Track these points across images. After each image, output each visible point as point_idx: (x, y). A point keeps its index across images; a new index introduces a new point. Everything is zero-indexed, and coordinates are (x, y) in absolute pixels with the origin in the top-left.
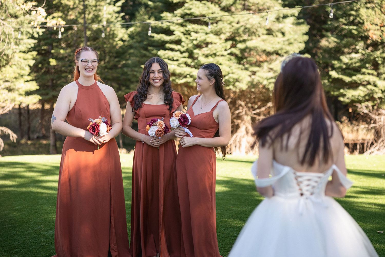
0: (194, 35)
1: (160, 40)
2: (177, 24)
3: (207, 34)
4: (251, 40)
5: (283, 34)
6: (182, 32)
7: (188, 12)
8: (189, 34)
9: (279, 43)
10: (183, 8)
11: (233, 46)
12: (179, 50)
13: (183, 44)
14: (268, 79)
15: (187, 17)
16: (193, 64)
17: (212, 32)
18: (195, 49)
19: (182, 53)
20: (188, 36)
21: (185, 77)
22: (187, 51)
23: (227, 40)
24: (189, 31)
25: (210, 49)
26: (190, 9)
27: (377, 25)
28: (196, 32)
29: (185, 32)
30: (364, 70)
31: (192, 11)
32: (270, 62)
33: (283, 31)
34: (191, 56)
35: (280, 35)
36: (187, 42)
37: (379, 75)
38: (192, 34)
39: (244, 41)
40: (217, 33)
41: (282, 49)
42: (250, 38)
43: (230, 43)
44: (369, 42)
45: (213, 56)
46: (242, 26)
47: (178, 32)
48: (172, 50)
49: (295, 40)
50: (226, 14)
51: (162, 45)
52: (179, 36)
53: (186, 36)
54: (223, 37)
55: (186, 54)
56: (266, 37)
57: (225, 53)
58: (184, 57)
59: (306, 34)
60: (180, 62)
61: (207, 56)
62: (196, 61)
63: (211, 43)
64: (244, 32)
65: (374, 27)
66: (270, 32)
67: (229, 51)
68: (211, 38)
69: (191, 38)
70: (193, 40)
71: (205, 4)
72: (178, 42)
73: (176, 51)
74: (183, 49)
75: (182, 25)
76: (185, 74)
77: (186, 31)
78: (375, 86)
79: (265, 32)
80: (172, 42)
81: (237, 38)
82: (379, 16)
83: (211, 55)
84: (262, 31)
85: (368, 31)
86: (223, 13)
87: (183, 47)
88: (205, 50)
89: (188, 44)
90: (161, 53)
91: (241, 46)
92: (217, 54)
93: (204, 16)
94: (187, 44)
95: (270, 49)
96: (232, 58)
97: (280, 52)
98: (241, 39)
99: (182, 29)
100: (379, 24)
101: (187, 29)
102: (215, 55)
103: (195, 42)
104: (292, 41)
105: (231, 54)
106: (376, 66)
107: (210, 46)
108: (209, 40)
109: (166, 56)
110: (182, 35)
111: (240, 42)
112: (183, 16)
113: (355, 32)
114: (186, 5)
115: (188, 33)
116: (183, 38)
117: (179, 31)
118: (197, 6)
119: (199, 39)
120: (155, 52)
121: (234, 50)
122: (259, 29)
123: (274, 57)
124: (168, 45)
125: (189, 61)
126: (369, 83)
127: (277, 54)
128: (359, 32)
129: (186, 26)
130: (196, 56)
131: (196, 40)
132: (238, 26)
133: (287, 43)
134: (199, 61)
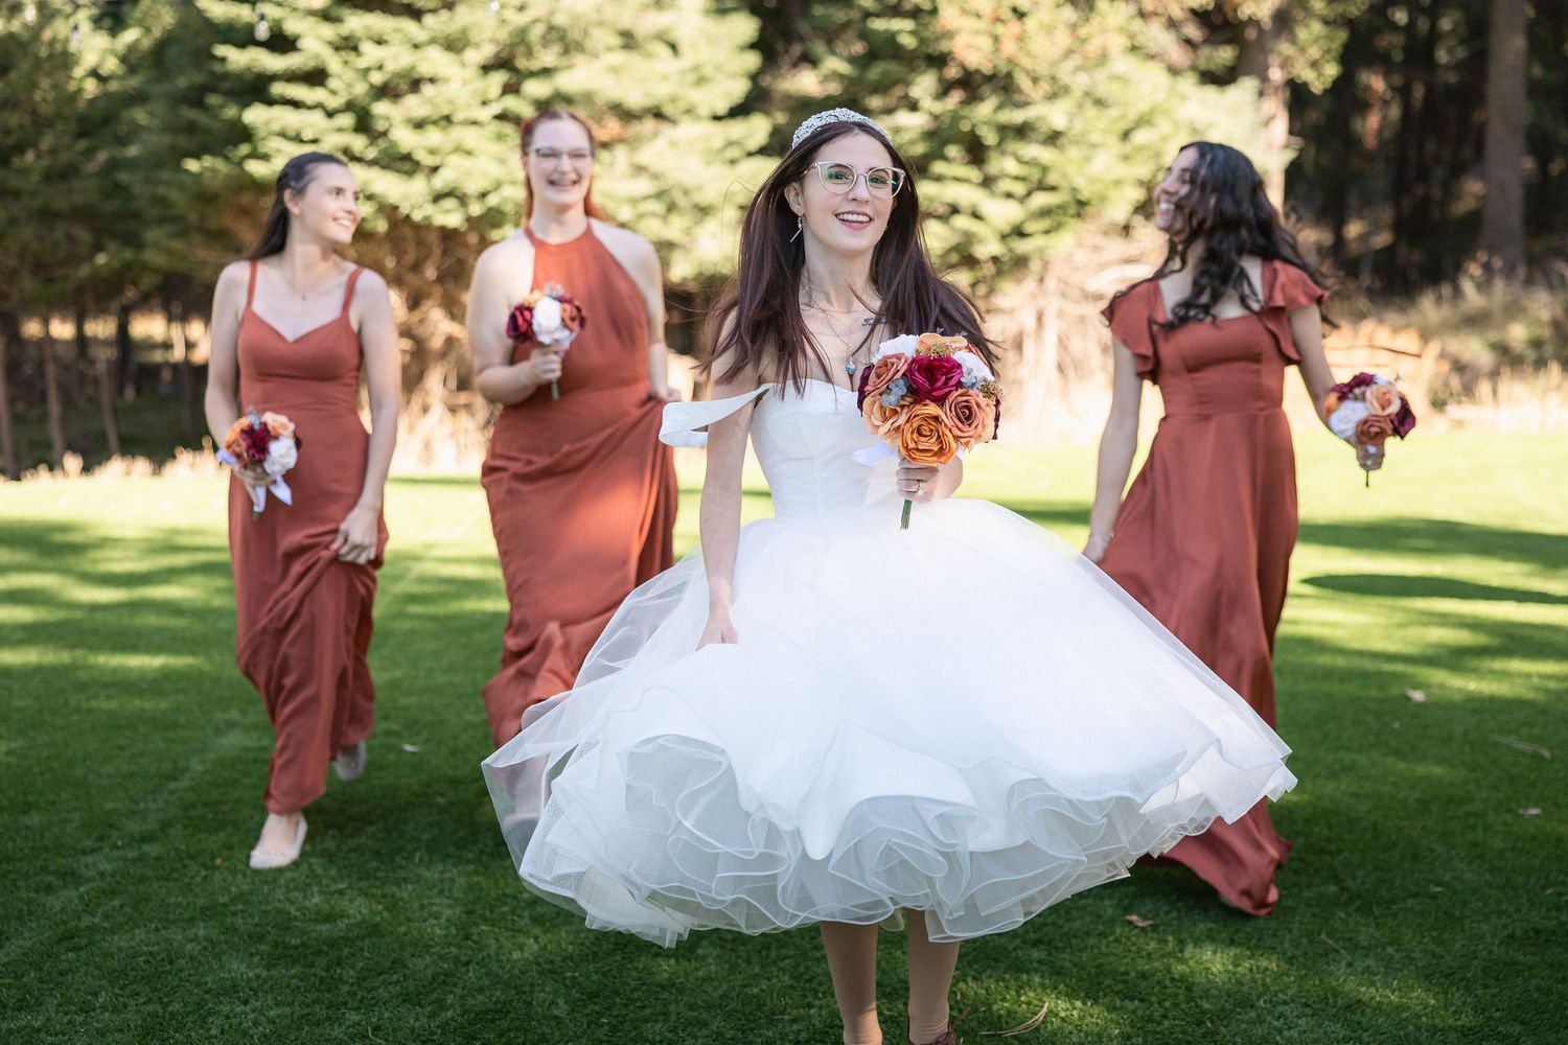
0: (370, 53)
1: (249, 69)
2: (312, 13)
3: (416, 46)
4: (569, 67)
5: (673, 47)
6: (330, 43)
8: (355, 49)
9: (665, 78)
11: (511, 89)
12: (319, 106)
13: (332, 83)
14: (633, 201)
16: (371, 154)
17: (433, 41)
18: (376, 100)
19: (330, 114)
20: (351, 56)
22: (349, 106)
23: (486, 69)
24: (351, 36)
25: (430, 101)
27: (978, 16)
28: (380, 42)
29: (339, 42)
30: (938, 167)
32: (633, 143)
33: (672, 37)
34: (364, 125)
35: (663, 51)
36: (349, 75)
37: (987, 182)
38: (367, 47)
39: (546, 72)
40: (454, 45)
41: (674, 100)
42: (564, 62)
43: (499, 78)
44: (952, 72)
45: (444, 123)
46: (537, 21)
47: (315, 42)
48: (296, 104)
49: (718, 68)
51: (256, 88)
52: (317, 56)
53: (342, 56)
54: (476, 56)
55: (347, 120)
56: (619, 57)
57: (484, 115)
58: (340, 130)
59: (753, 46)
61: (419, 125)
62: (382, 143)
63: (432, 80)
64: (546, 41)
65: (970, 23)
66: (629, 41)
67: (496, 109)
68: (434, 61)
69: (362, 63)
70: (370, 69)
72: (316, 77)
73: (310, 108)
74: (333, 103)
75: (326, 16)
77: (341, 36)
78: (976, 216)
79: (617, 41)
80: (293, 77)
81: (522, 63)
83: (435, 123)
84: (604, 38)
85: (949, 35)
87: (334, 93)
88: (413, 105)
89: (349, 86)
90: (255, 115)
91: (535, 88)
92: (458, 117)
94: (345, 82)
95: (634, 99)
96: (509, 129)
97: (668, 110)
98: (535, 65)
99: (328, 31)
100: (985, 13)
101: (345, 30)
102: (448, 119)
103: (377, 78)
104: (707, 70)
105: (502, 117)
106: (976, 152)
107: (428, 90)
108: (424, 69)
109: (276, 127)
110: (327, 52)
111: (532, 74)
113: (908, 41)
115: (348, 45)
116: (333, 63)
117: (318, 38)
119: (390, 66)
120: (230, 112)
121: (512, 103)
122: (595, 32)
123: (649, 125)
124: (278, 89)
125: (358, 143)
126: (955, 210)
127: (659, 115)
128: (922, 41)
129: (341, 20)
130: (380, 126)
131: (380, 68)
132: (520, 20)
133: (690, 78)
134: (393, 144)
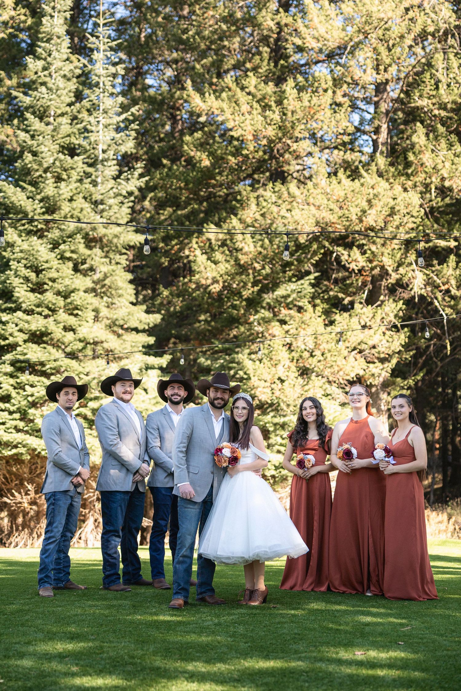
0: (29, 390)
2: (6, 374)
5: (146, 390)
6: (12, 385)
7: (22, 358)
8: (22, 388)
10: (14, 352)
11: (83, 405)
12: (7, 410)
13: (12, 401)
15: (18, 365)
16: (26, 429)
18: (30, 408)
19: (11, 413)
20: (21, 391)
21: (16, 447)
22: (19, 410)
24: (21, 383)
26: (25, 354)
27: (266, 381)
28: (32, 386)
29: (16, 385)
31: (27, 356)
33: (145, 386)
34: (24, 417)
35: (142, 392)
36: (19, 398)
37: (270, 446)
38: (27, 387)
39: (96, 398)
41: (146, 409)
46: (94, 379)
47: (7, 385)
50: (74, 361)
52: (7, 390)
53: (17, 391)
55: (18, 416)
58: (14, 419)
60: (8, 425)
62: (31, 424)
65: (263, 384)
69: (25, 393)
70: (28, 396)
71: (45, 348)
72: (6, 399)
73: (3, 411)
74: (12, 409)
75: (12, 376)
76: (15, 443)
77: (17, 383)
82: (268, 370)
85: (255, 388)
86: (68, 361)
87: (14, 405)
88: (44, 410)
89: (20, 402)
91: (92, 405)
93: (42, 364)
98: (92, 396)
99: (12, 381)
100: (268, 380)
101: (18, 381)
103: (30, 399)
105: (79, 415)
106: (266, 434)
110: (11, 389)
111: (91, 400)
112: (13, 364)
114: (19, 349)
116: (13, 393)
117: (8, 383)
118: (34, 350)
119: (37, 395)
121: (83, 410)
125: (21, 424)
129: (18, 378)
130: (31, 418)
131: (32, 395)
132: (87, 379)
133: (153, 401)
134: (35, 425)
